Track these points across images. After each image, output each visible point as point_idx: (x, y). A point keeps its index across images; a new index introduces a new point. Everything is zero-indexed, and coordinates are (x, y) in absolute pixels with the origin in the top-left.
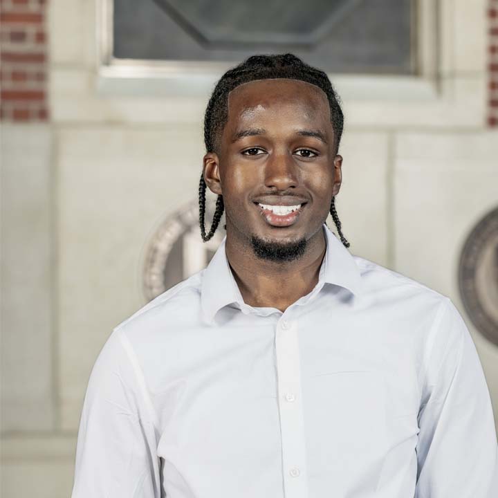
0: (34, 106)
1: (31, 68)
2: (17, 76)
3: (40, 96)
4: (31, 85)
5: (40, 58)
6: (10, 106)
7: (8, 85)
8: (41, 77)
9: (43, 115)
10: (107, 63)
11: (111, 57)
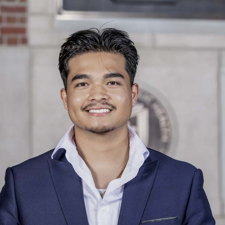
0: (19, 36)
1: (18, 15)
2: (10, 20)
3: (23, 31)
4: (17, 25)
5: (23, 10)
6: (6, 37)
7: (5, 25)
8: (24, 20)
9: (25, 41)
10: (60, 13)
11: (62, 9)
